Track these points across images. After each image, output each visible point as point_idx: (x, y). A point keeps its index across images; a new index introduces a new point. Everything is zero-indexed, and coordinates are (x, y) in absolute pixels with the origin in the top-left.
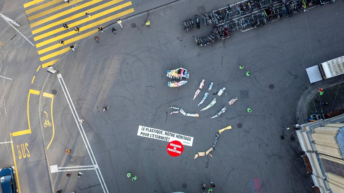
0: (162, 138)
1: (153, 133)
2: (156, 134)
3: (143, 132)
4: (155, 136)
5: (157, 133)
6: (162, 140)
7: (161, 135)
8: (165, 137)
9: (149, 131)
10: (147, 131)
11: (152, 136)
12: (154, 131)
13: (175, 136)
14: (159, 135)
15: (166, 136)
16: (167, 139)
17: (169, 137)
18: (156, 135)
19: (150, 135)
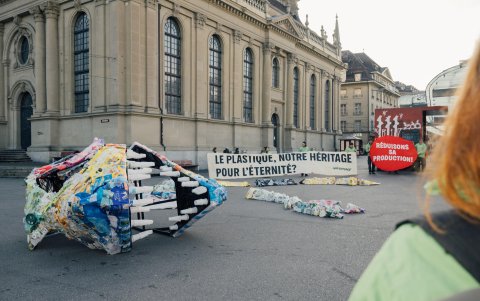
0: (275, 170)
1: (248, 165)
2: (256, 164)
3: (221, 166)
4: (254, 171)
5: (259, 162)
6: (278, 175)
7: (269, 164)
8: (283, 167)
9: (236, 160)
10: (231, 162)
11: (247, 172)
12: (248, 158)
13: (308, 157)
14: (264, 164)
15: (285, 163)
16: (288, 169)
17: (292, 162)
18: (257, 168)
19: (241, 173)
